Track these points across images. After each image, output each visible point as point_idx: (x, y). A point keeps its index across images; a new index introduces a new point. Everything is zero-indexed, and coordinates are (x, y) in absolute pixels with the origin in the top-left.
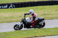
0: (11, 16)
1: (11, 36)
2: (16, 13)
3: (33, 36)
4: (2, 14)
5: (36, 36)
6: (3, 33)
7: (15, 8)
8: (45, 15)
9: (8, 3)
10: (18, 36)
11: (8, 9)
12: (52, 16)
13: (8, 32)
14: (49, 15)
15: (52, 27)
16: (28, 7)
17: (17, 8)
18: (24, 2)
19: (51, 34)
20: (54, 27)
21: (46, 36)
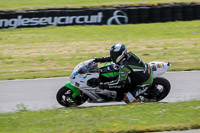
1: (112, 121)
2: (130, 41)
3: (188, 125)
4: (82, 42)
7: (129, 22)
9: (104, 6)
10: (137, 122)
11: (104, 26)
16: (173, 21)
17: (134, 23)
18: (159, 5)
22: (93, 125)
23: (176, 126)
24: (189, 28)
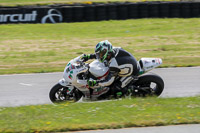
0: (46, 50)
1: (45, 119)
2: (64, 39)
3: (122, 123)
4: (16, 40)
5: (133, 122)
6: (19, 108)
7: (63, 21)
8: (164, 50)
9: (38, 5)
10: (70, 120)
11: (38, 25)
12: (189, 56)
13: (37, 107)
14: (179, 50)
15: (187, 95)
16: (107, 19)
17: (68, 21)
18: (94, 3)
19: (185, 119)
20: (193, 95)
21: (168, 124)
22: (27, 123)
23: (109, 124)
24: (124, 27)
